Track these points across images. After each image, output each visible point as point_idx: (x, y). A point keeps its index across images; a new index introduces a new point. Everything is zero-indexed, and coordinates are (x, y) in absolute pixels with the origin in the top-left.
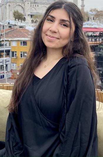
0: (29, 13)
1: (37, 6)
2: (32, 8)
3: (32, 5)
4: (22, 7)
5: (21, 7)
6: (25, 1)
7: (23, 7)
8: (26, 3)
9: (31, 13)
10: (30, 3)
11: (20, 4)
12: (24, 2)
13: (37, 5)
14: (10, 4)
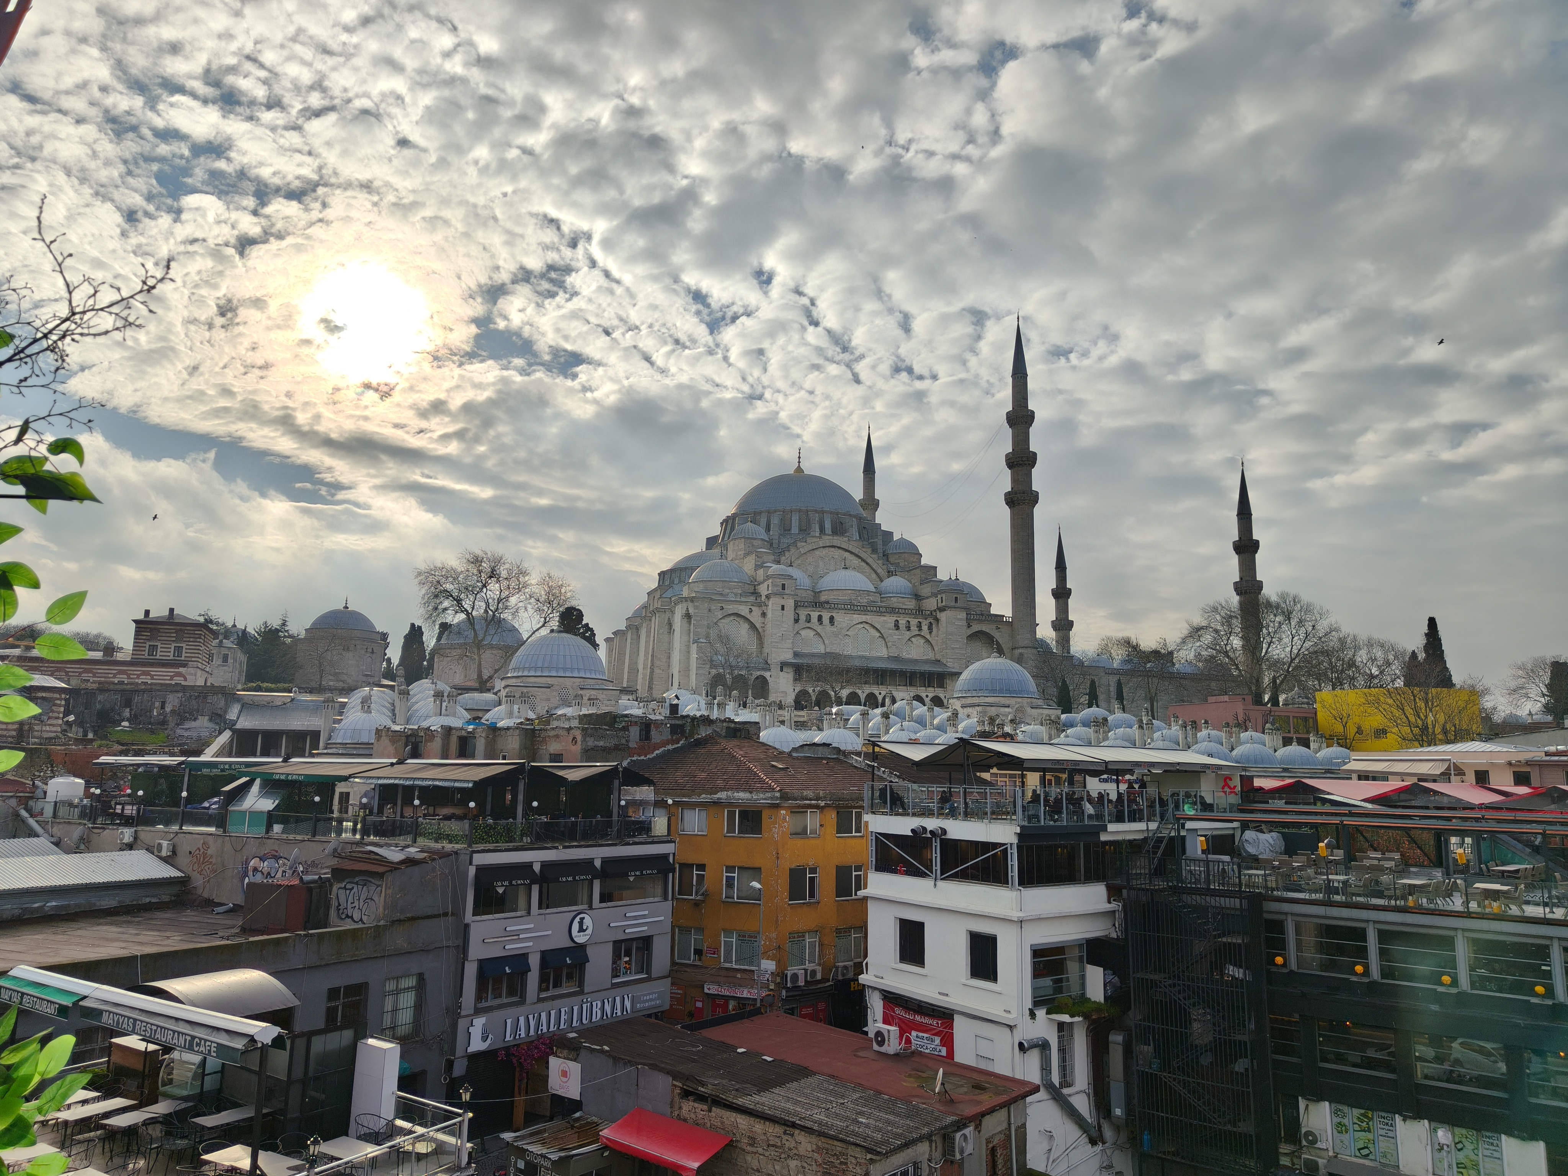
0: (788, 656)
1: (826, 620)
2: (803, 633)
3: (803, 613)
4: (753, 626)
5: (746, 626)
6: (768, 597)
7: (758, 626)
8: (773, 605)
9: (796, 655)
10: (790, 603)
11: (744, 610)
12: (763, 598)
13: (826, 617)
14: (691, 611)
